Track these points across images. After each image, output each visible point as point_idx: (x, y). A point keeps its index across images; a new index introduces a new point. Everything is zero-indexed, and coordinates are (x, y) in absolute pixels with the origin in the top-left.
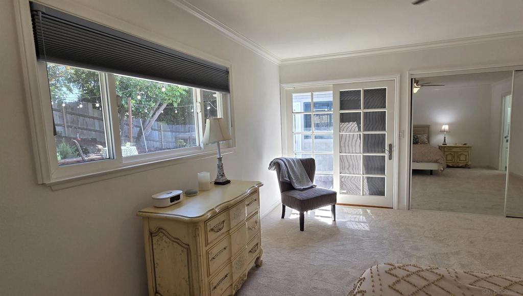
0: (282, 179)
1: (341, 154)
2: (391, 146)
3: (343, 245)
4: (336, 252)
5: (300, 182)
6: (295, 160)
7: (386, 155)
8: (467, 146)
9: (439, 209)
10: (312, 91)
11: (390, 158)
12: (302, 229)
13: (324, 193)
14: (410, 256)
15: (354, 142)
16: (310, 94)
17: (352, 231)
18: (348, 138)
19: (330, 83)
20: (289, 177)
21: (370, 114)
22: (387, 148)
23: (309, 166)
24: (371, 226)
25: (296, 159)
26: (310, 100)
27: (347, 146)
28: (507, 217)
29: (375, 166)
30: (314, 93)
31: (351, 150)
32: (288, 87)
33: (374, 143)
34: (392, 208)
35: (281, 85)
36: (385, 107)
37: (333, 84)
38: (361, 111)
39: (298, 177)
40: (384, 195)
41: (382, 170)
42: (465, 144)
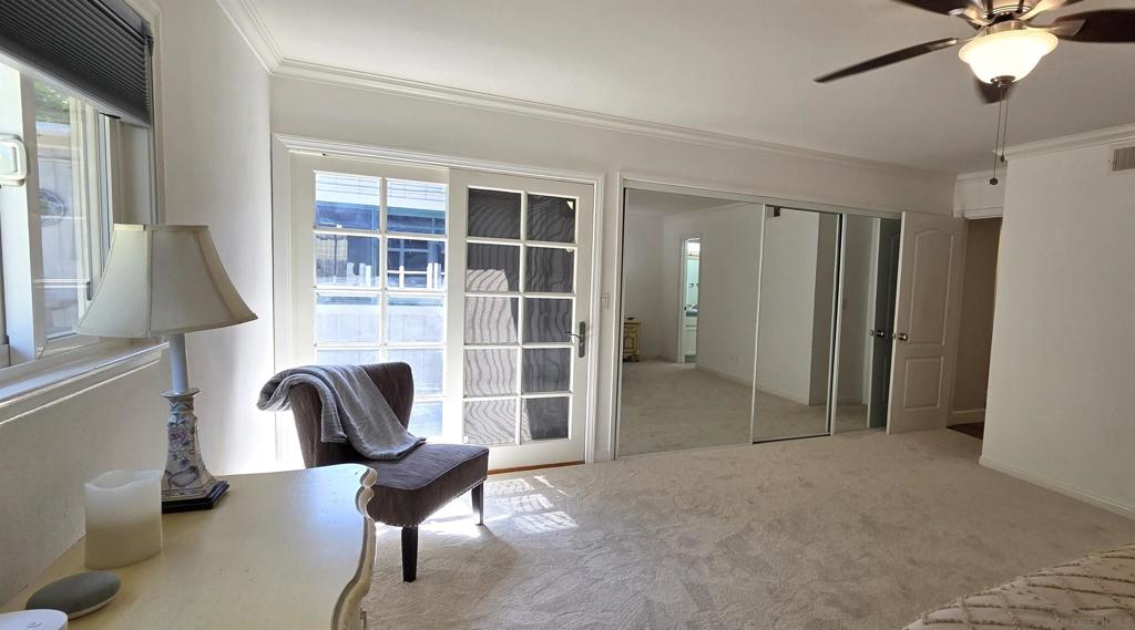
0: (327, 433)
1: (467, 347)
2: (583, 327)
3: (549, 584)
4: (550, 611)
5: (376, 435)
6: (351, 371)
7: (573, 346)
8: (634, 321)
9: (660, 448)
10: (384, 173)
11: (582, 353)
12: (410, 573)
13: (463, 457)
14: (693, 562)
15: (495, 314)
16: (377, 181)
17: (543, 538)
18: (480, 306)
19: (441, 163)
20: (345, 425)
21: (536, 253)
22: (575, 330)
23: (393, 384)
24: (574, 516)
25: (353, 368)
26: (375, 201)
27: (477, 327)
28: (754, 443)
29: (545, 373)
30: (391, 182)
31: (486, 337)
32: (300, 148)
33: (547, 321)
34: (583, 462)
35: (276, 135)
36: (571, 240)
37: (452, 168)
38: (522, 244)
39: (369, 423)
40: (567, 436)
41: (561, 380)
42: (631, 319)
